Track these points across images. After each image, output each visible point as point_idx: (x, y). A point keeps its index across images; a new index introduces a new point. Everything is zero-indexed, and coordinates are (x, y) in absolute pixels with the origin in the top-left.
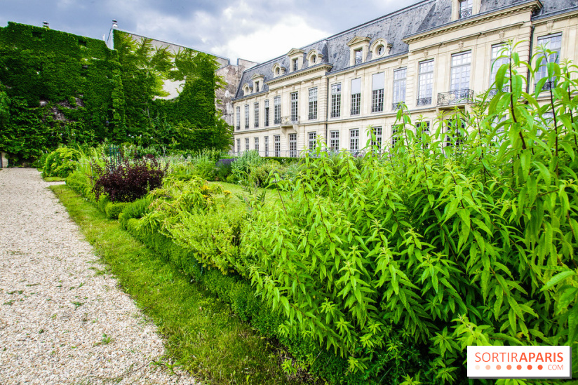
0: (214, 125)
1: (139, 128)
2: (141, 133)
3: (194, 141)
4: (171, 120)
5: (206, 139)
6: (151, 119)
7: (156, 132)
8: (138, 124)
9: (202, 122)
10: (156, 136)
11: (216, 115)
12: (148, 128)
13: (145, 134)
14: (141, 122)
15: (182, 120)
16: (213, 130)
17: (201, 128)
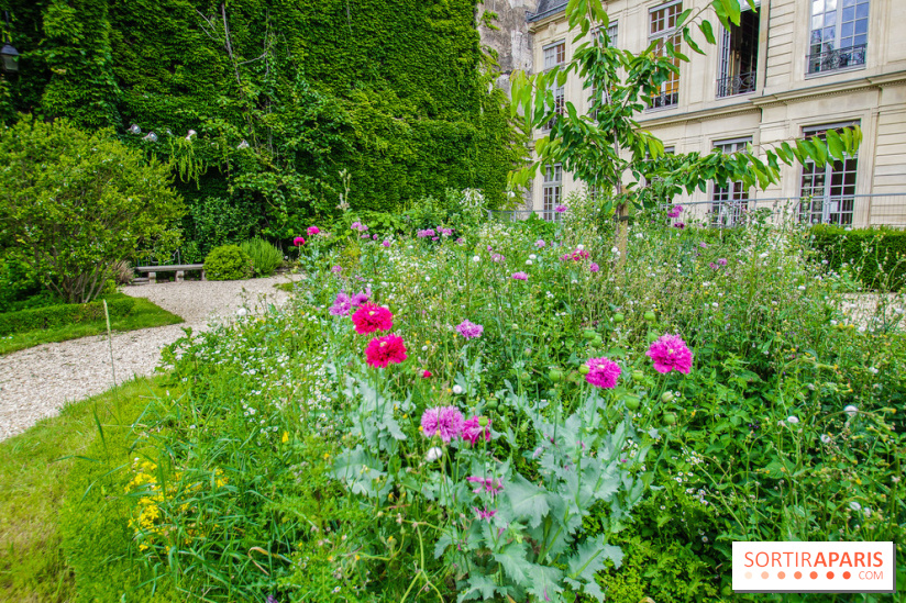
0: (473, 108)
1: (183, 99)
2: (195, 123)
3: (412, 167)
4: (323, 76)
5: (449, 161)
6: (238, 60)
7: (267, 117)
8: (179, 77)
9: (436, 91)
10: (263, 136)
11: (482, 71)
12: (224, 101)
13: (210, 125)
14: (192, 67)
15: (366, 78)
16: (471, 128)
17: (431, 115)
